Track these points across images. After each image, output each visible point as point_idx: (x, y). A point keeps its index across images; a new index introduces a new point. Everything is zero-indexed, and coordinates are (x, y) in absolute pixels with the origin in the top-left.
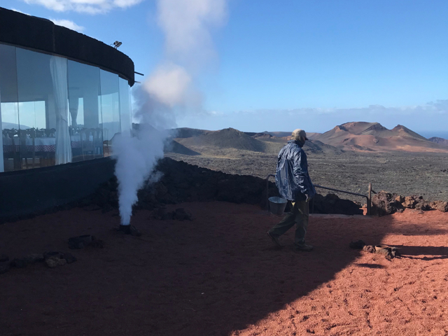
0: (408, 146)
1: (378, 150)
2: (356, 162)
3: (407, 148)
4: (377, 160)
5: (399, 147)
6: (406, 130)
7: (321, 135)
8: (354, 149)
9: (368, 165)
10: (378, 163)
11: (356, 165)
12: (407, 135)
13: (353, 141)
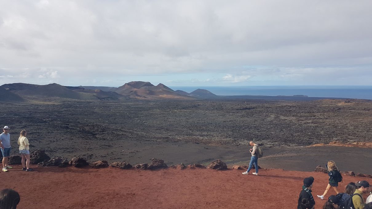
0: (165, 95)
2: (138, 104)
3: (165, 96)
4: (149, 103)
5: (161, 96)
6: (164, 86)
7: (117, 88)
8: (136, 97)
9: (144, 106)
10: (149, 105)
11: (137, 106)
12: (165, 89)
13: (136, 92)
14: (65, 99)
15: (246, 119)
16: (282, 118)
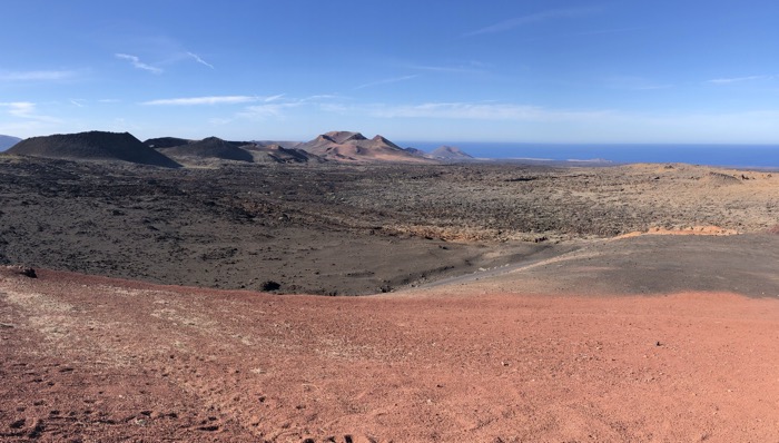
0: (385, 155)
1: (359, 159)
2: (337, 171)
3: (384, 157)
4: (358, 168)
5: (378, 157)
6: (384, 140)
7: (306, 144)
8: (337, 158)
10: (357, 171)
12: (385, 145)
13: (336, 150)
14: (227, 161)
15: (520, 196)
16: (575, 194)
